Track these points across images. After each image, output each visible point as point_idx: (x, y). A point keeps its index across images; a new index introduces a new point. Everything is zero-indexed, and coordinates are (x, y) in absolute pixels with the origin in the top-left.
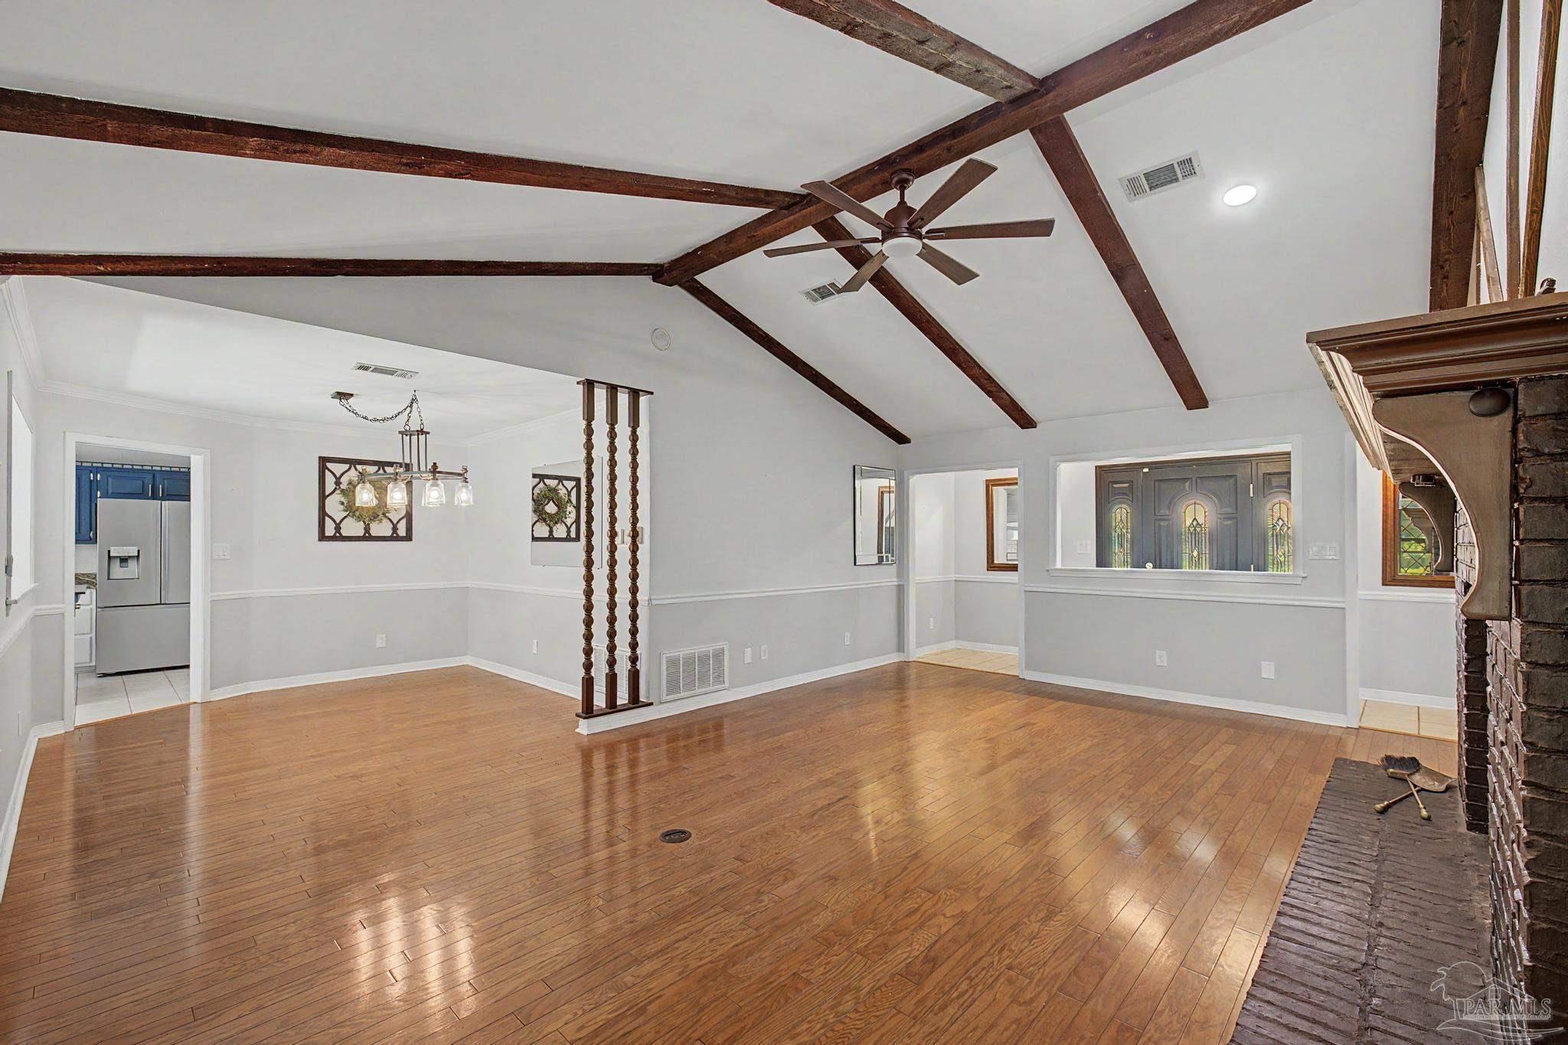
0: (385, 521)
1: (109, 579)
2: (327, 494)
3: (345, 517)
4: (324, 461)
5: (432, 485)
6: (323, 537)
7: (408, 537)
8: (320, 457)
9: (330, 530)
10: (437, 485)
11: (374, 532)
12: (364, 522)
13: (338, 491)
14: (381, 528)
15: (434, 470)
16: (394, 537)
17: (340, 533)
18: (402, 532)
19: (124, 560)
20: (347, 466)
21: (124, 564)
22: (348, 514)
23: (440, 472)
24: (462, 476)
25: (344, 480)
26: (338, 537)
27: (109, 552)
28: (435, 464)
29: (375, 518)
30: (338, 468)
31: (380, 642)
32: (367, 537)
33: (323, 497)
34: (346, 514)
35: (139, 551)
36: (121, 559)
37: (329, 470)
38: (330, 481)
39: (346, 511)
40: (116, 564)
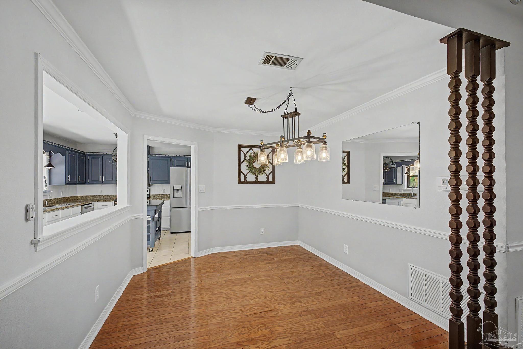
0: (264, 174)
1: (173, 197)
2: (241, 162)
3: (248, 172)
4: (240, 146)
5: (308, 146)
6: (240, 182)
7: (273, 182)
8: (238, 145)
9: (242, 179)
10: (310, 146)
11: (260, 180)
12: (256, 175)
13: (245, 161)
14: (262, 178)
15: (309, 136)
16: (268, 182)
17: (246, 180)
18: (271, 179)
19: (178, 190)
20: (249, 149)
21: (178, 192)
22: (249, 171)
23: (312, 137)
24: (323, 140)
25: (248, 156)
26: (246, 182)
27: (173, 187)
28: (309, 131)
29: (260, 173)
30: (245, 150)
31: (262, 231)
32: (257, 182)
33: (240, 164)
34: (248, 171)
35: (182, 187)
36: (177, 190)
37: (242, 151)
38: (242, 155)
39: (249, 170)
40: (176, 191)
